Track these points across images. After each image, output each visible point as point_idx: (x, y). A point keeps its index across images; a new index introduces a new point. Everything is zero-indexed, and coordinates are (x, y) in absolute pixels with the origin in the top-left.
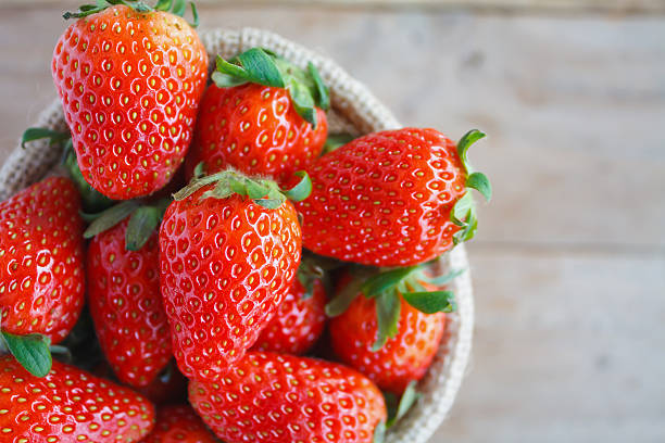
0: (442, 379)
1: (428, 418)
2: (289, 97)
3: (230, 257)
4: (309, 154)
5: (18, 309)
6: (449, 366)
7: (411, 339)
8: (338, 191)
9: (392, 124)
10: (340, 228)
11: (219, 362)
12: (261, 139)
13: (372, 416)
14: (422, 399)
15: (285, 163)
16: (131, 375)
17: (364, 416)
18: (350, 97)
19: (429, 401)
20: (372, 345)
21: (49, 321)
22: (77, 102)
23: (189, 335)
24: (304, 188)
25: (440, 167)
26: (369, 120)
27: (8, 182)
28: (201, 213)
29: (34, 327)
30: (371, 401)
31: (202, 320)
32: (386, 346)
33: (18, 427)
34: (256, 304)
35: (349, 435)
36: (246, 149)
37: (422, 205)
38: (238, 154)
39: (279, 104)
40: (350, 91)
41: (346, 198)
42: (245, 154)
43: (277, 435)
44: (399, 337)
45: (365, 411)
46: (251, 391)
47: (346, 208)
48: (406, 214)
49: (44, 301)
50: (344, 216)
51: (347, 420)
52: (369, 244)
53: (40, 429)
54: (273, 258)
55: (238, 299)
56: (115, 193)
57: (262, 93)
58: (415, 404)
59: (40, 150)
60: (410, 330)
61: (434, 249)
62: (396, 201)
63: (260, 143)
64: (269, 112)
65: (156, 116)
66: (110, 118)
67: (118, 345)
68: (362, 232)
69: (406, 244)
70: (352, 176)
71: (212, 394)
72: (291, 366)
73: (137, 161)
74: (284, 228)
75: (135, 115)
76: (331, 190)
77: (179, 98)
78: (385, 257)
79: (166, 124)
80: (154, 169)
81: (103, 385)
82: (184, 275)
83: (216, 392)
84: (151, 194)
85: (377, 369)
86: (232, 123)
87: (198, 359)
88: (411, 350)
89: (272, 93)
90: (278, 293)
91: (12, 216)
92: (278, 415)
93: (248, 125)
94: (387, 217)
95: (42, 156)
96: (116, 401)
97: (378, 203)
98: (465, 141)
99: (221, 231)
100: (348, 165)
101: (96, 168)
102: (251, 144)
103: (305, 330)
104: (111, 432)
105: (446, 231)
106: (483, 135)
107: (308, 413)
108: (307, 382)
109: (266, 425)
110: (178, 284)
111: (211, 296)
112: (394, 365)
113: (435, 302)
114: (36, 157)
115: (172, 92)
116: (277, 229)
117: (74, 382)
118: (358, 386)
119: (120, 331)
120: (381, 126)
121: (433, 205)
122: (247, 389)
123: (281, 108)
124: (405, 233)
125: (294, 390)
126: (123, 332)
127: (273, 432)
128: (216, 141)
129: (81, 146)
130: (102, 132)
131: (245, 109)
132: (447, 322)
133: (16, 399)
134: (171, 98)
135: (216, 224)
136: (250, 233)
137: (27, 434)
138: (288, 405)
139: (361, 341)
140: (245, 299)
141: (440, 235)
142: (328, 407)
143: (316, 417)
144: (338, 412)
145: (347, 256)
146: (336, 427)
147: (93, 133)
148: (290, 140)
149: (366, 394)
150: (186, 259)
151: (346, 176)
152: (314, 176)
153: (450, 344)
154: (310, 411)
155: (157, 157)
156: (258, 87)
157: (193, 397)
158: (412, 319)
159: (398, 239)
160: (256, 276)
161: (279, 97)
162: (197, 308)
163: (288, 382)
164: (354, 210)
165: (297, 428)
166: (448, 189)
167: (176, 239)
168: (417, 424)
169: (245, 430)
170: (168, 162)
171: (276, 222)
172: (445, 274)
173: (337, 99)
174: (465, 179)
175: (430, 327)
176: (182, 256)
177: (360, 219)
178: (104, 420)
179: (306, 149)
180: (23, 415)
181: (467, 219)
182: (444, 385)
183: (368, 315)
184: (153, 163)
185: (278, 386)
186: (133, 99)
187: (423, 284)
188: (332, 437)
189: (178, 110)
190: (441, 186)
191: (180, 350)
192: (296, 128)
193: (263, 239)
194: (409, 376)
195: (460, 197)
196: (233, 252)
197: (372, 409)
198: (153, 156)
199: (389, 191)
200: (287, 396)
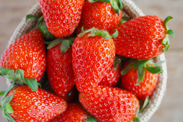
0: (157, 96)
1: (152, 108)
2: (111, 6)
3: (95, 54)
4: (116, 24)
5: (28, 70)
6: (159, 92)
7: (148, 82)
8: (126, 35)
9: (142, 14)
10: (127, 46)
11: (90, 87)
12: (103, 19)
13: (136, 106)
14: (150, 102)
15: (110, 26)
16: (60, 93)
17: (133, 105)
18: (129, 6)
19: (153, 103)
20: (135, 84)
21: (37, 74)
22: (47, 6)
23: (82, 78)
24: (116, 34)
25: (159, 28)
26: (134, 13)
27: (20, 32)
28: (87, 41)
29: (33, 76)
30: (135, 101)
31: (86, 74)
32: (140, 84)
33: (29, 106)
34: (103, 69)
35: (128, 111)
36: (98, 22)
37: (153, 39)
38: (95, 23)
39: (108, 8)
40: (129, 4)
41: (129, 37)
42: (98, 23)
43: (107, 111)
44: (144, 81)
45: (134, 104)
46: (99, 97)
47: (129, 40)
48: (148, 42)
49: (36, 68)
50: (128, 43)
51: (128, 106)
52: (136, 52)
53: (35, 107)
54: (108, 55)
55: (98, 67)
56: (58, 35)
57: (103, 4)
58: (148, 104)
59: (30, 22)
60: (148, 79)
61: (156, 54)
62: (145, 38)
63: (102, 20)
64: (105, 10)
65: (71, 11)
66: (57, 12)
67: (57, 82)
68: (134, 48)
69: (148, 52)
70: (131, 31)
71: (87, 97)
72: (111, 90)
73: (65, 25)
74: (111, 46)
75: (65, 11)
76: (124, 35)
77: (78, 6)
78: (140, 56)
79: (74, 14)
80: (70, 28)
81: (52, 95)
82: (81, 60)
83: (88, 97)
84: (69, 35)
85: (137, 92)
86: (94, 14)
87: (84, 86)
88: (148, 86)
89: (106, 4)
90: (109, 66)
91: (20, 43)
92: (107, 104)
93: (99, 14)
94: (142, 43)
95: (30, 23)
96: (56, 100)
97: (139, 39)
98: (166, 20)
99: (93, 46)
100: (130, 27)
101: (53, 27)
102: (99, 20)
103: (114, 79)
104: (55, 109)
105: (160, 48)
106: (172, 18)
107: (116, 104)
108: (116, 95)
109: (104, 107)
110: (79, 63)
111: (89, 66)
112: (142, 90)
113: (156, 70)
114: (29, 23)
115: (76, 4)
116: (109, 46)
117: (44, 94)
118: (131, 97)
119: (58, 78)
120: (138, 15)
121: (156, 39)
122: (98, 96)
123: (109, 9)
124: (147, 48)
125: (112, 97)
126: (59, 79)
127: (105, 109)
128: (88, 19)
129: (48, 20)
130: (55, 16)
131: (98, 9)
132: (159, 78)
133: (27, 98)
134: (76, 6)
135: (91, 44)
136: (101, 47)
137: (31, 108)
138: (110, 101)
139: (132, 82)
140: (99, 67)
141: (158, 49)
142: (122, 102)
143: (119, 105)
144: (125, 104)
145: (128, 56)
146: (125, 108)
147: (52, 16)
148: (111, 19)
149: (134, 99)
150: (82, 55)
151: (129, 30)
152: (119, 30)
153: (160, 85)
154: (117, 103)
155: (71, 24)
156: (102, 3)
157: (81, 99)
158: (148, 75)
159: (145, 50)
160: (103, 60)
161: (108, 6)
162: (84, 70)
163: (110, 94)
164: (132, 41)
165: (113, 108)
166: (161, 35)
167: (79, 49)
168: (149, 110)
169: (97, 109)
170: (74, 25)
171: (109, 44)
172: (158, 62)
173: (125, 6)
174: (166, 32)
175: (154, 78)
176: (81, 54)
177: (133, 44)
178: (53, 106)
179: (116, 22)
180: (30, 103)
181: (167, 44)
182: (158, 98)
183: (135, 74)
184: (70, 26)
185: (107, 95)
186: (64, 6)
187: (152, 65)
188: (123, 111)
189: (77, 9)
190: (159, 34)
191: (78, 83)
192: (113, 15)
193: (105, 49)
194: (147, 94)
195: (165, 37)
196: (96, 53)
197: (136, 104)
198: (70, 24)
199: (142, 35)
200: (110, 98)
